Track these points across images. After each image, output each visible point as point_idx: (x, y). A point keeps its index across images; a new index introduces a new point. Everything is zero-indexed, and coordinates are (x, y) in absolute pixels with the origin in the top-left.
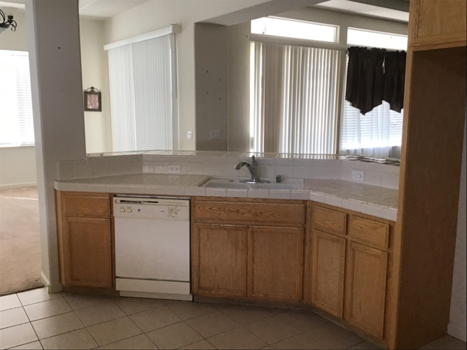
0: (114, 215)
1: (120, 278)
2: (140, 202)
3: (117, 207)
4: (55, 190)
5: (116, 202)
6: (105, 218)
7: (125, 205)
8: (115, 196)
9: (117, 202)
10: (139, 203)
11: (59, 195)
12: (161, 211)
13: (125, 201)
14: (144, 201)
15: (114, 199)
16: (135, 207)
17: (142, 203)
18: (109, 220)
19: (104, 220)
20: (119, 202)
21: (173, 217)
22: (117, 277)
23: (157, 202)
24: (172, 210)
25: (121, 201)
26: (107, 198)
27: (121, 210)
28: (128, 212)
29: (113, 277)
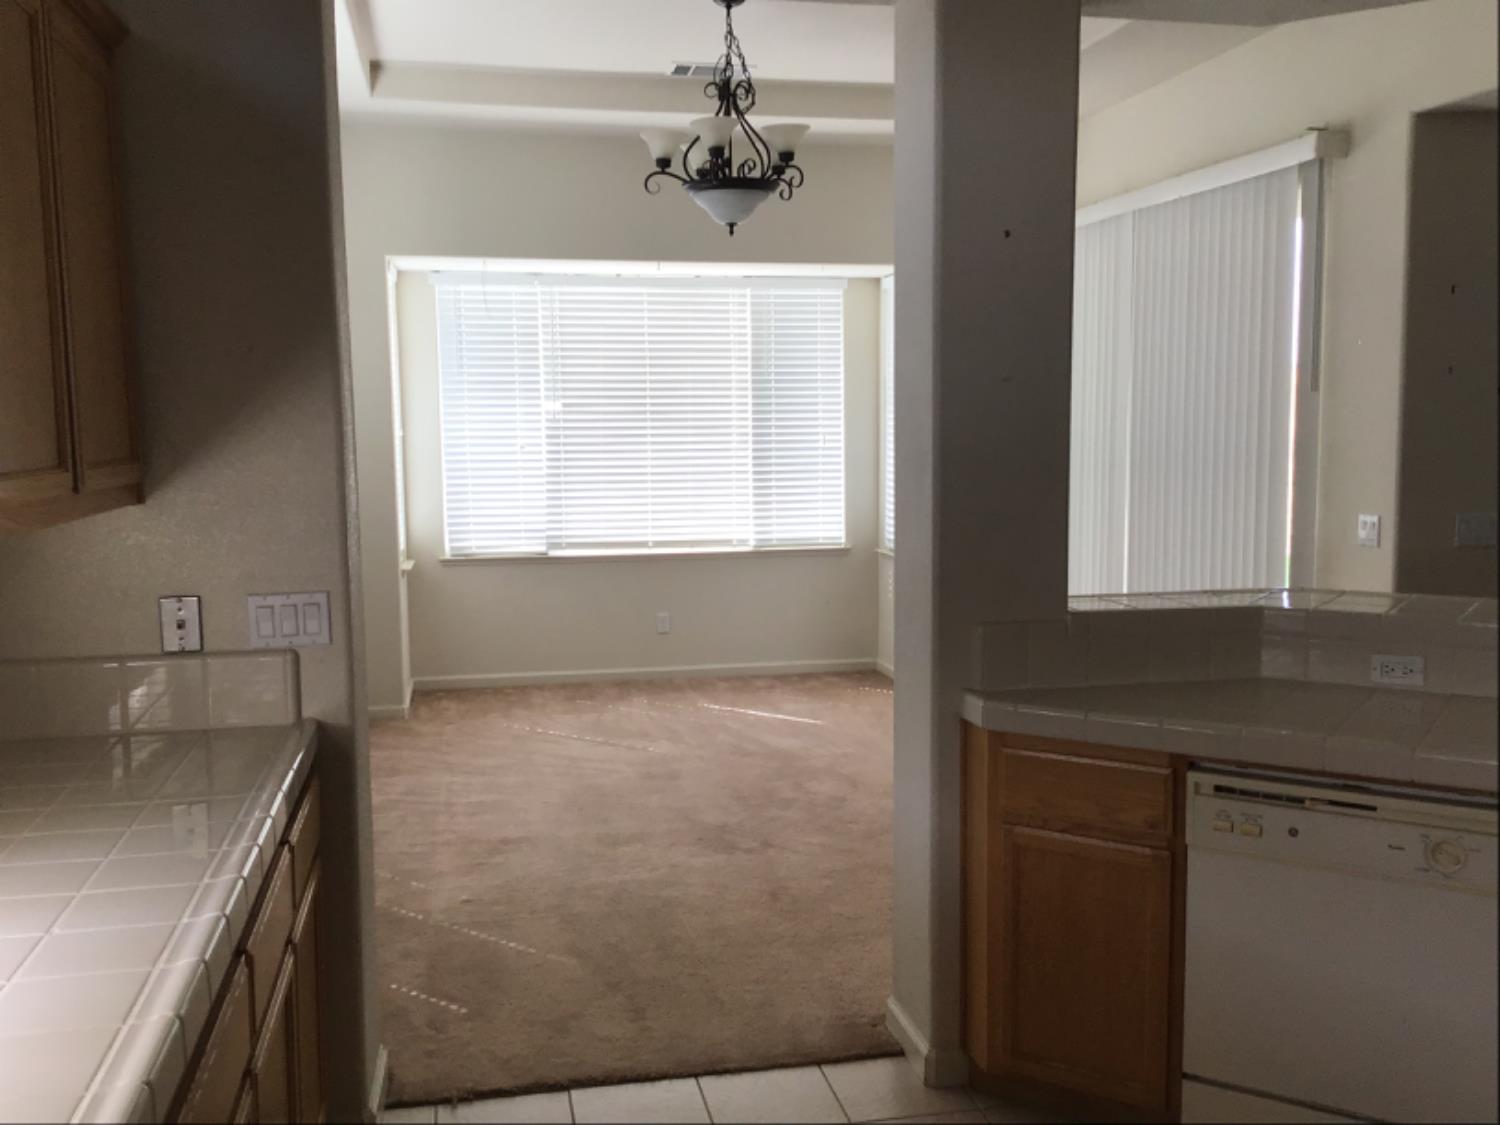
0: (1189, 839)
1: (1195, 1078)
2: (1300, 801)
3: (1202, 811)
4: (966, 726)
5: (1197, 792)
6: (1151, 847)
7: (1235, 807)
8: (1193, 764)
9: (1203, 791)
10: (1289, 804)
11: (982, 744)
12: (1390, 846)
13: (1230, 790)
14: (1313, 799)
15: (1192, 777)
16: (1277, 817)
17: (1307, 804)
18: (1166, 853)
19: (1147, 851)
20: (1212, 792)
21: (1446, 876)
22: (1185, 1076)
23: (1373, 809)
24: (1438, 844)
25: (1218, 789)
26: (1166, 771)
27: (1220, 824)
28: (1246, 834)
29: (1173, 1074)
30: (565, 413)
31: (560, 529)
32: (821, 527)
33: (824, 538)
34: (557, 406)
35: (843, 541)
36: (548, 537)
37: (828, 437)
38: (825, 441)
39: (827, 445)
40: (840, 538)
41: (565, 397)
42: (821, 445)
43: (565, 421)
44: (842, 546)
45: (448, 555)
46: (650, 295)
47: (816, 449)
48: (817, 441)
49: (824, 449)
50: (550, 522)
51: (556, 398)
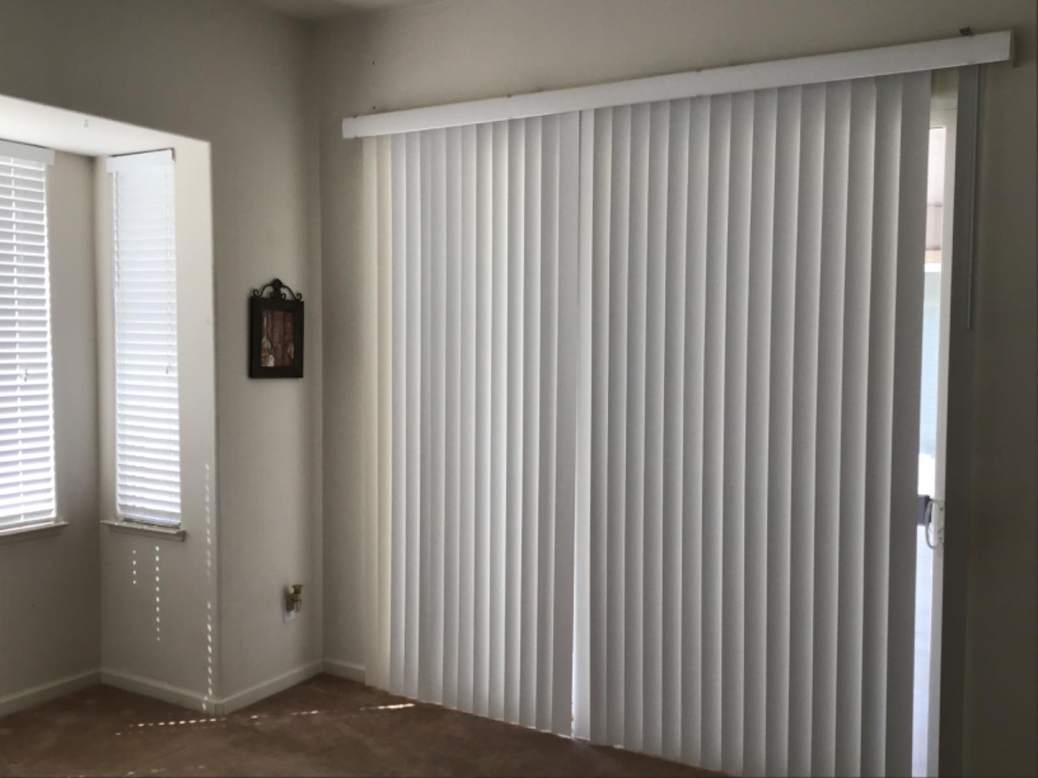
32: (22, 499)
33: (26, 515)
35: (53, 515)
37: (31, 371)
38: (28, 376)
39: (30, 382)
40: (49, 511)
42: (20, 382)
44: (52, 524)
47: (14, 388)
48: (14, 377)
49: (24, 387)
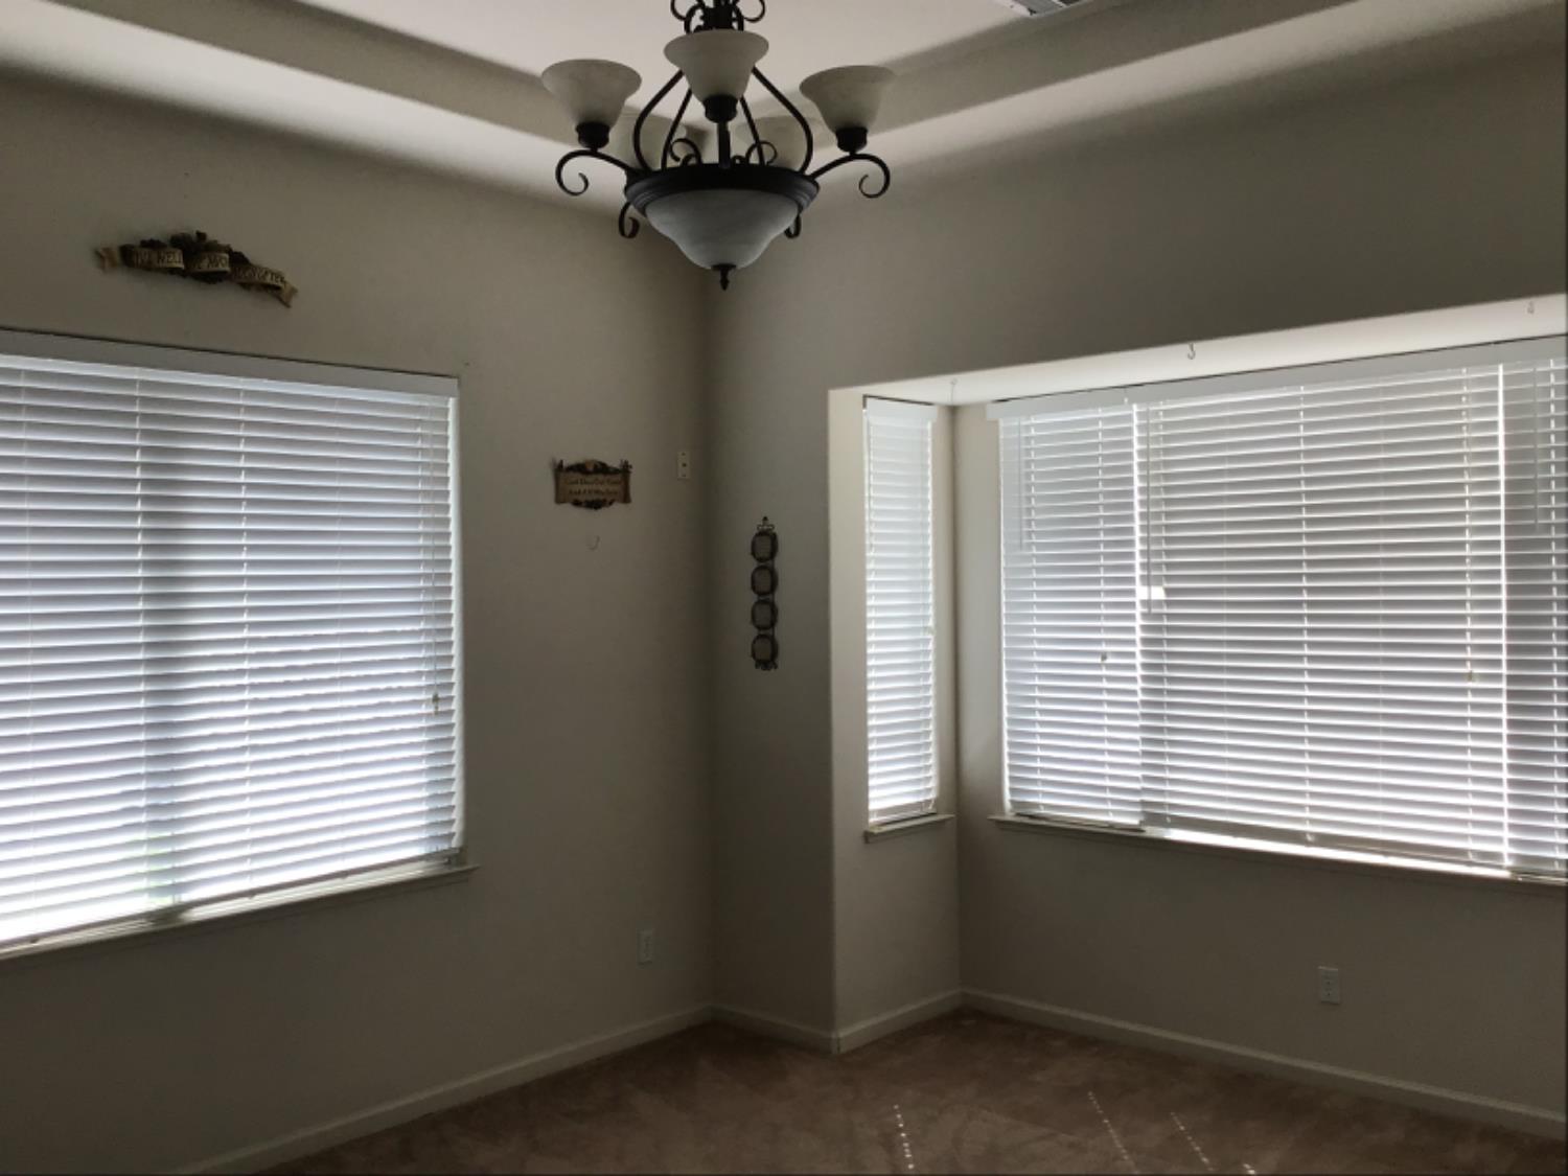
30: (1169, 603)
31: (1161, 793)
34: (1158, 593)
36: (1144, 803)
41: (1169, 578)
43: (1170, 616)
45: (1008, 812)
46: (1308, 398)
50: (1147, 779)
51: (1158, 581)
